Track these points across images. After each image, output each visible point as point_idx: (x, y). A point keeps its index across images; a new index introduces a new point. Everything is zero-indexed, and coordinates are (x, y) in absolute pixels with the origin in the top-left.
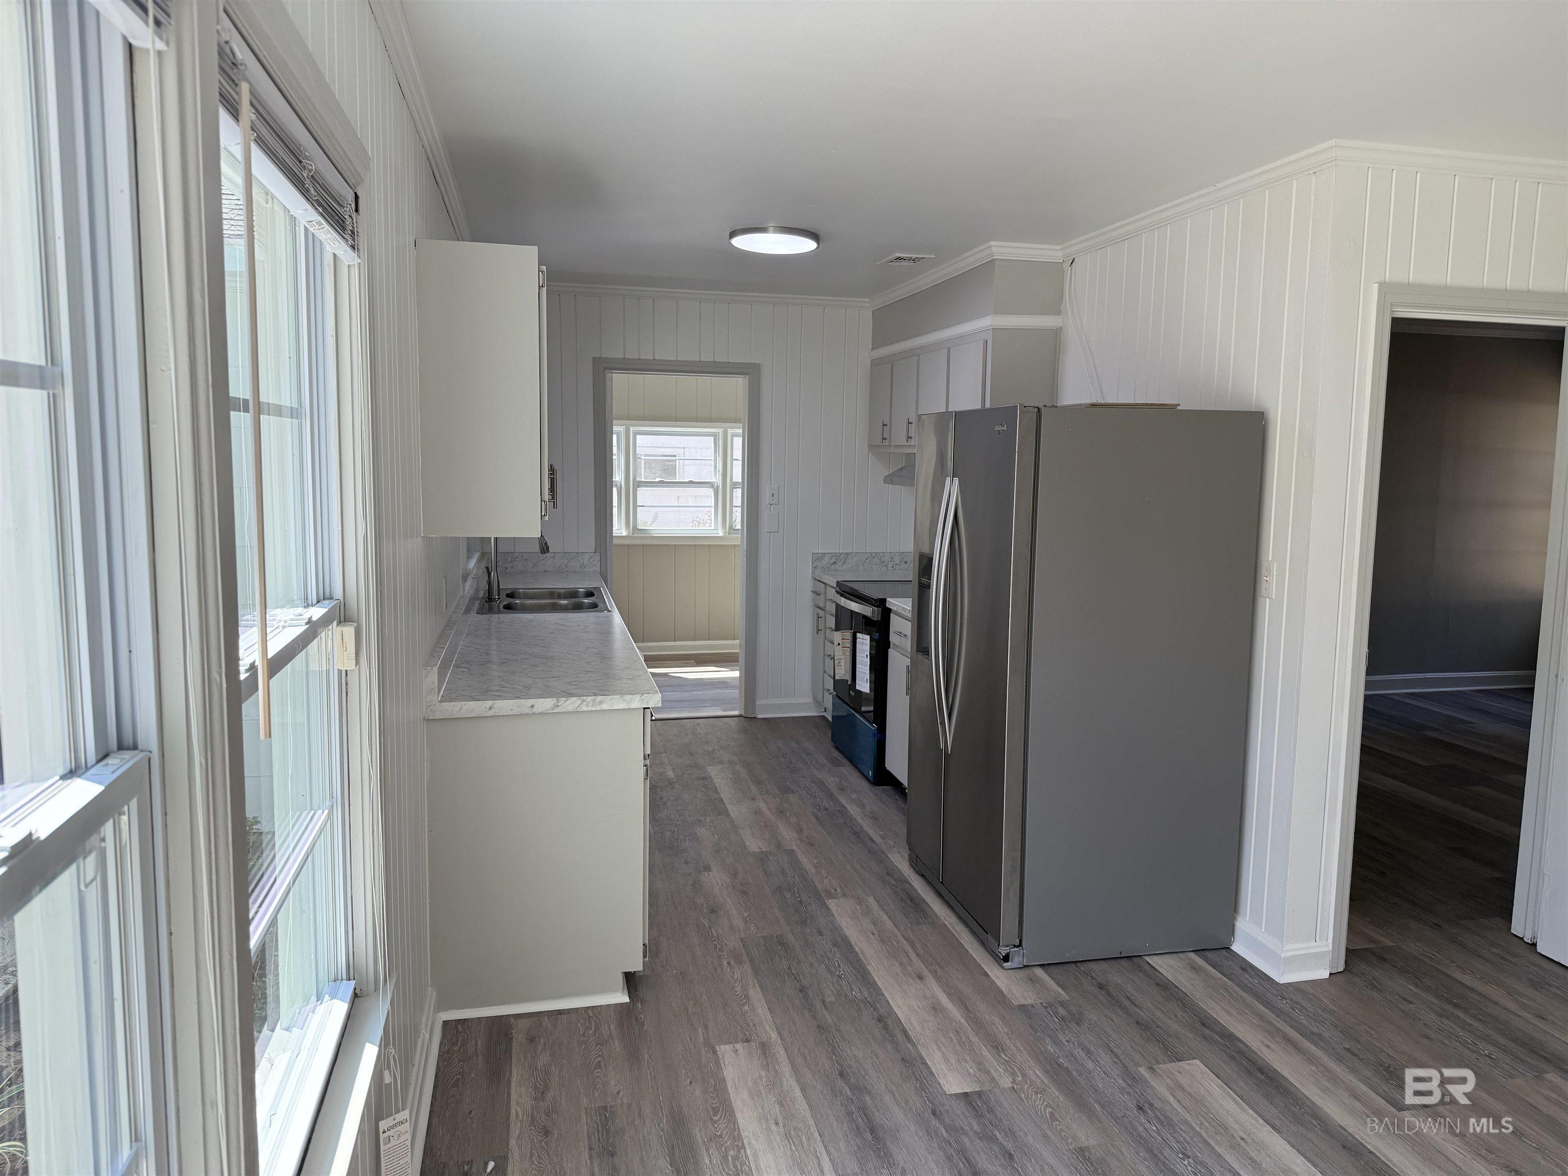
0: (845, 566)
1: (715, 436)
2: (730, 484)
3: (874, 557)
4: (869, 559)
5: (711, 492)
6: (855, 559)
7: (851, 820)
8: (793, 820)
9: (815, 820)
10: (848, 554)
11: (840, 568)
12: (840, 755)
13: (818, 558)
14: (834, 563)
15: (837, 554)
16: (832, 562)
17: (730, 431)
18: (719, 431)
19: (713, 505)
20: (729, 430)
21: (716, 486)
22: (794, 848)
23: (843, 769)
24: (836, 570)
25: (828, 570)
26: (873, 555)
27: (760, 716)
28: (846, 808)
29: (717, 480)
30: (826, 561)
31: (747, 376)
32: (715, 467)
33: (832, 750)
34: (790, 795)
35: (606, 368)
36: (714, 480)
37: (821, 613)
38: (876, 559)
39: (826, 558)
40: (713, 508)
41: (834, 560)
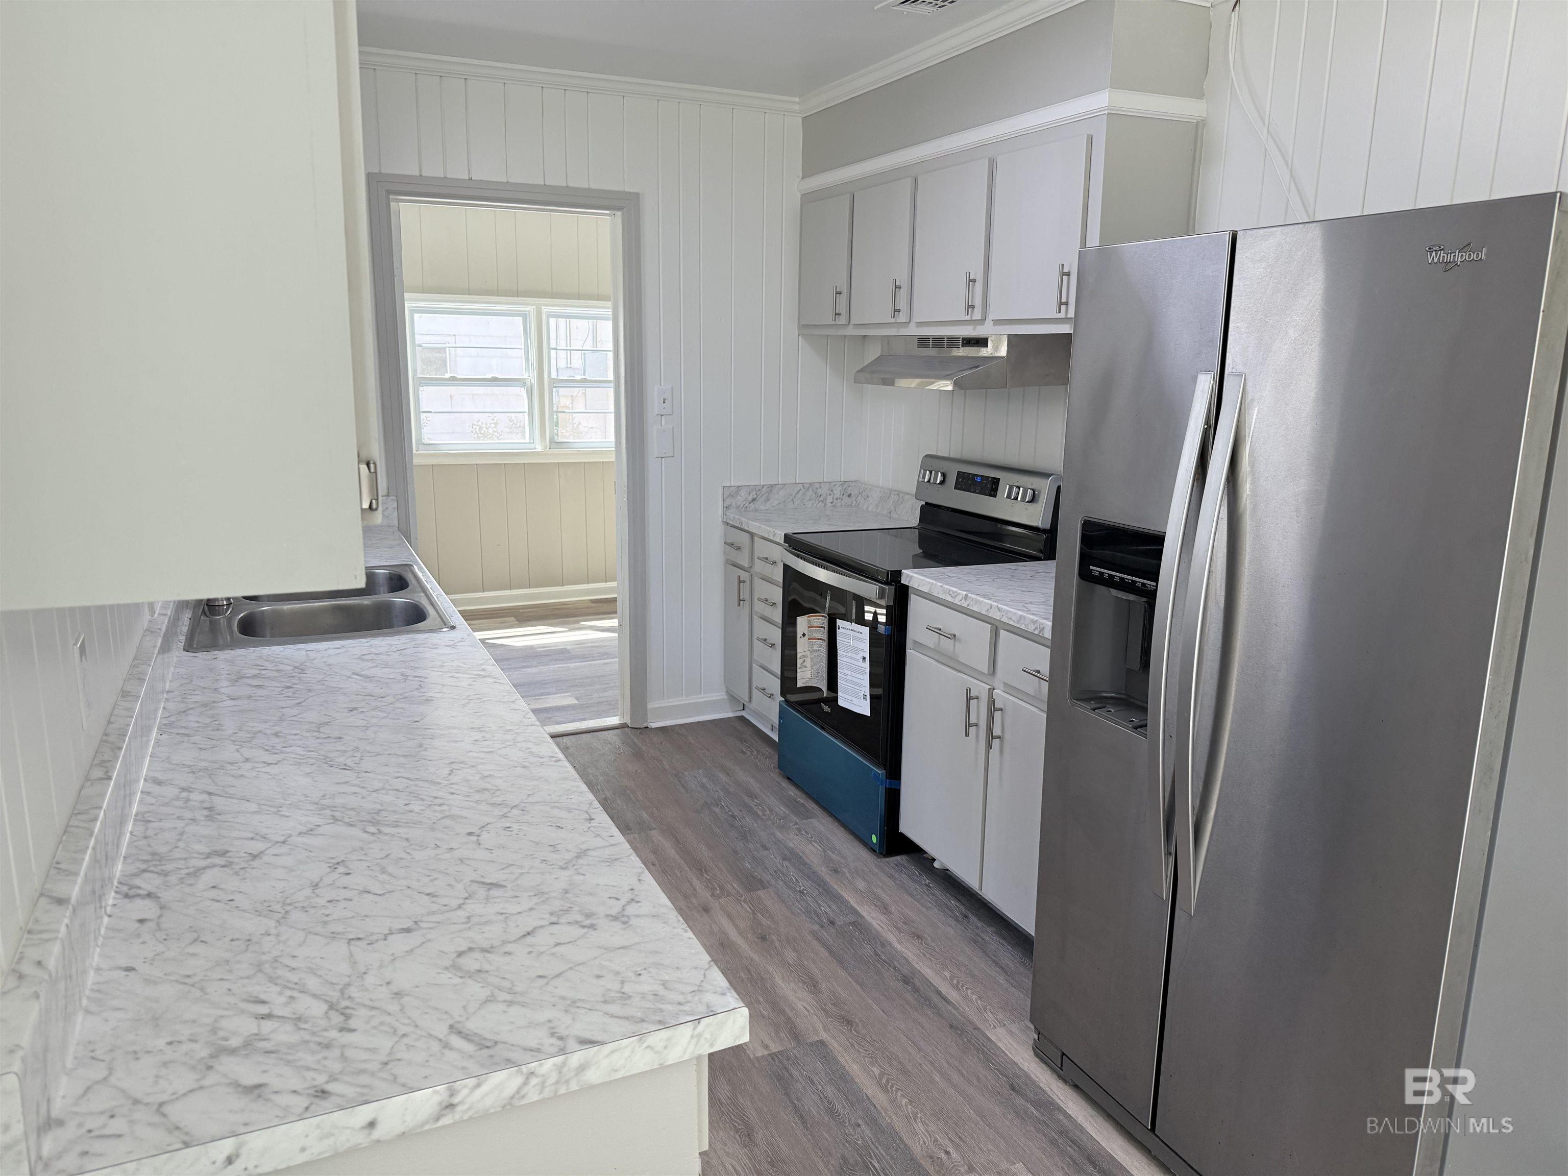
0: (768, 504)
1: (525, 316)
2: (549, 382)
3: (808, 489)
4: (801, 493)
5: (523, 392)
6: (782, 493)
7: (883, 945)
8: (790, 956)
9: (827, 954)
10: (772, 486)
11: (763, 508)
12: (798, 793)
13: (731, 493)
14: (754, 500)
15: (758, 488)
16: (750, 498)
17: (545, 310)
18: (531, 309)
19: (526, 409)
20: (543, 308)
21: (529, 384)
22: (824, 1036)
23: (815, 822)
24: (756, 510)
25: (745, 511)
26: (807, 486)
27: (654, 725)
28: (863, 917)
29: (530, 376)
30: (740, 499)
31: (619, 213)
32: (527, 358)
33: (784, 785)
34: (761, 893)
35: (389, 192)
36: (525, 376)
37: (744, 576)
38: (810, 493)
39: (743, 493)
40: (526, 414)
41: (753, 495)
